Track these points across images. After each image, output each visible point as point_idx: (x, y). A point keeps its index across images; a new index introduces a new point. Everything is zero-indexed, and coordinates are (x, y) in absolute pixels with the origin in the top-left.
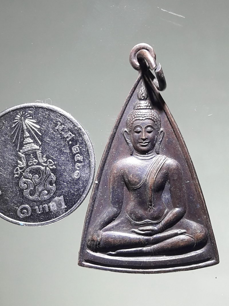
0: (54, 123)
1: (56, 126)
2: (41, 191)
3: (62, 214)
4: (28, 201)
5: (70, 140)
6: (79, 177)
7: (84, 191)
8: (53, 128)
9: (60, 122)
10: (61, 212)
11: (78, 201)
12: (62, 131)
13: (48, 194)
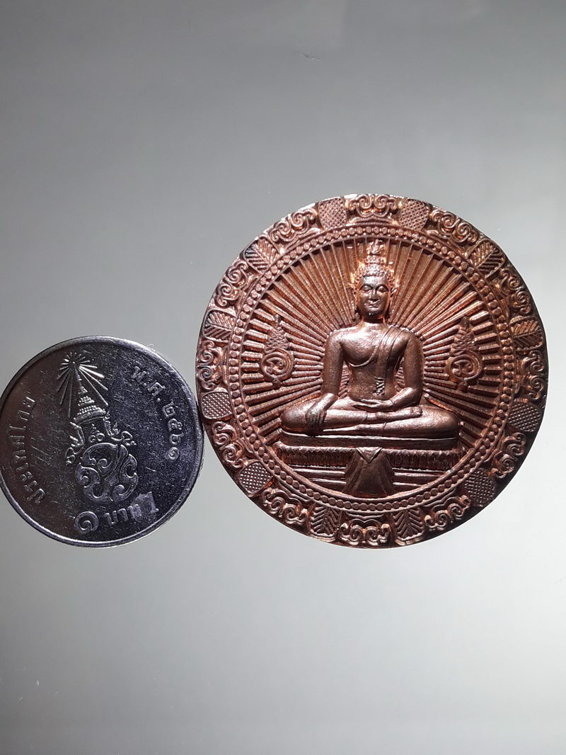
0: (128, 368)
1: (132, 374)
2: (113, 487)
3: (152, 523)
4: (93, 505)
5: (158, 396)
6: (177, 457)
7: (186, 481)
8: (128, 378)
9: (138, 365)
10: (149, 520)
11: (178, 499)
12: (142, 380)
13: (124, 491)
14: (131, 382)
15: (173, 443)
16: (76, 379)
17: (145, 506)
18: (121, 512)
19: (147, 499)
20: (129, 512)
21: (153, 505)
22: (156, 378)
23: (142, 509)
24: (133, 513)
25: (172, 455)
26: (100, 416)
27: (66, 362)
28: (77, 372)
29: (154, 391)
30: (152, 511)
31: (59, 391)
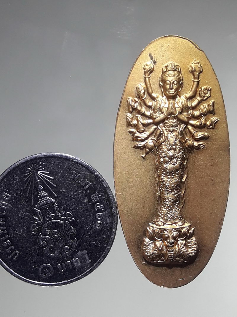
1: (71, 176)
2: (62, 248)
3: (87, 270)
4: (49, 260)
5: (87, 189)
6: (101, 227)
10: (86, 268)
12: (77, 179)
13: (69, 250)
15: (99, 218)
16: (36, 180)
17: (83, 259)
18: (68, 263)
19: (83, 254)
20: (72, 263)
21: (87, 258)
22: (86, 178)
24: (75, 263)
25: (98, 226)
26: (52, 203)
27: (30, 170)
28: (36, 176)
29: (85, 186)
31: (26, 189)
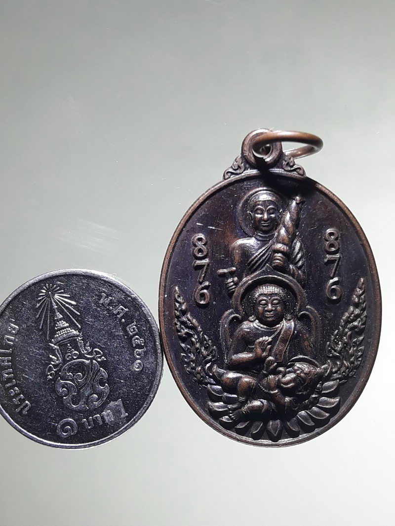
14: (99, 307)
15: (138, 357)
16: (52, 306)
17: (116, 412)
18: (96, 417)
19: (117, 405)
20: (102, 418)
21: (123, 410)
22: (120, 302)
23: (114, 415)
24: (106, 418)
25: (137, 367)
26: (74, 337)
27: (43, 293)
28: (53, 301)
29: (118, 313)
30: (122, 416)
31: (38, 318)
